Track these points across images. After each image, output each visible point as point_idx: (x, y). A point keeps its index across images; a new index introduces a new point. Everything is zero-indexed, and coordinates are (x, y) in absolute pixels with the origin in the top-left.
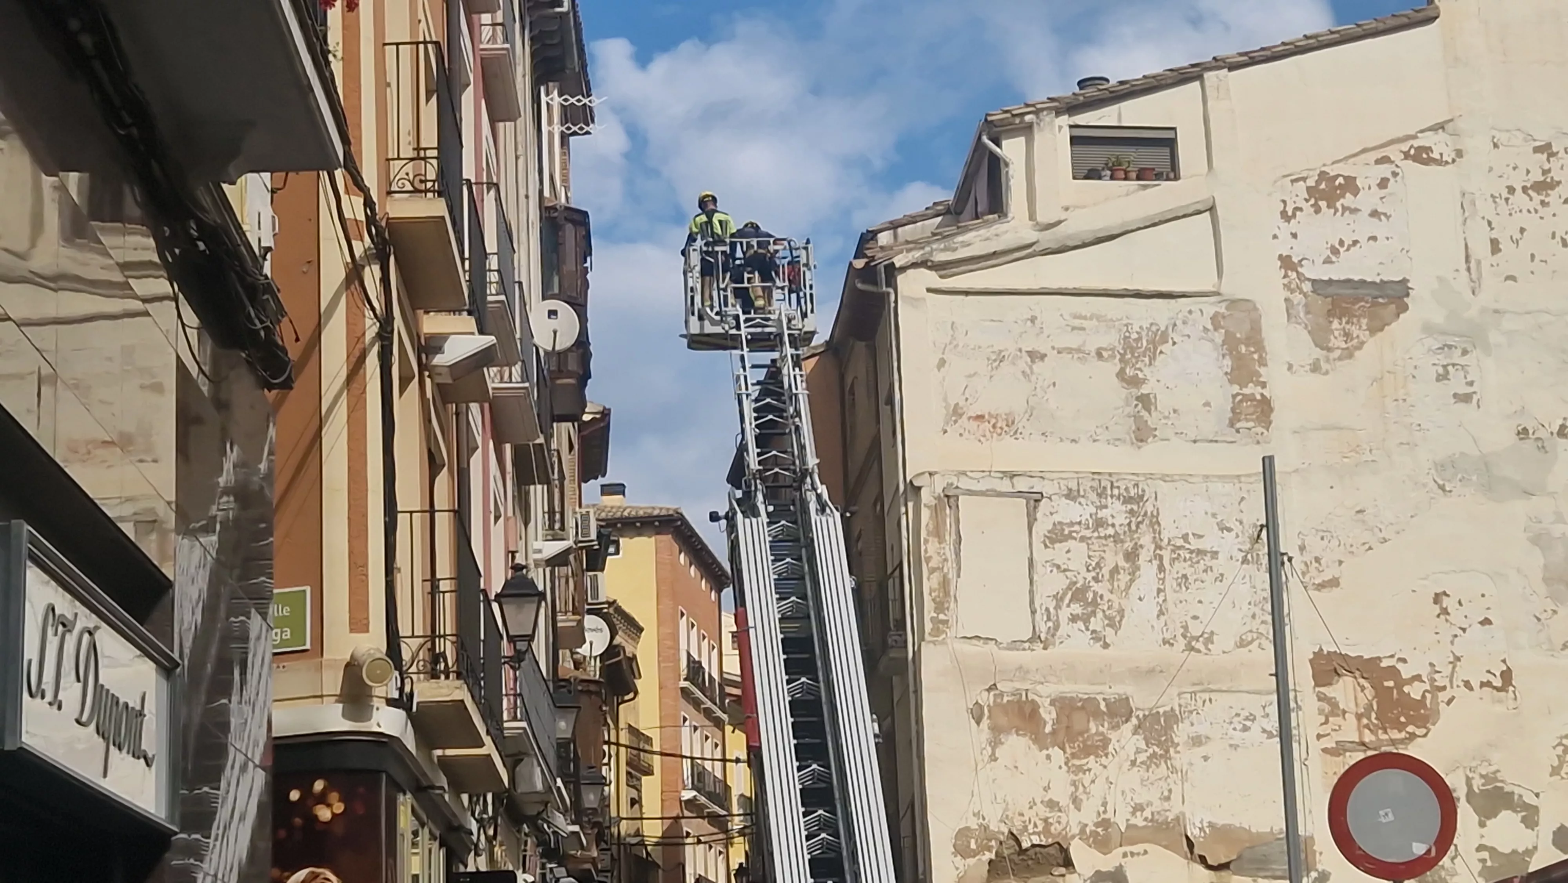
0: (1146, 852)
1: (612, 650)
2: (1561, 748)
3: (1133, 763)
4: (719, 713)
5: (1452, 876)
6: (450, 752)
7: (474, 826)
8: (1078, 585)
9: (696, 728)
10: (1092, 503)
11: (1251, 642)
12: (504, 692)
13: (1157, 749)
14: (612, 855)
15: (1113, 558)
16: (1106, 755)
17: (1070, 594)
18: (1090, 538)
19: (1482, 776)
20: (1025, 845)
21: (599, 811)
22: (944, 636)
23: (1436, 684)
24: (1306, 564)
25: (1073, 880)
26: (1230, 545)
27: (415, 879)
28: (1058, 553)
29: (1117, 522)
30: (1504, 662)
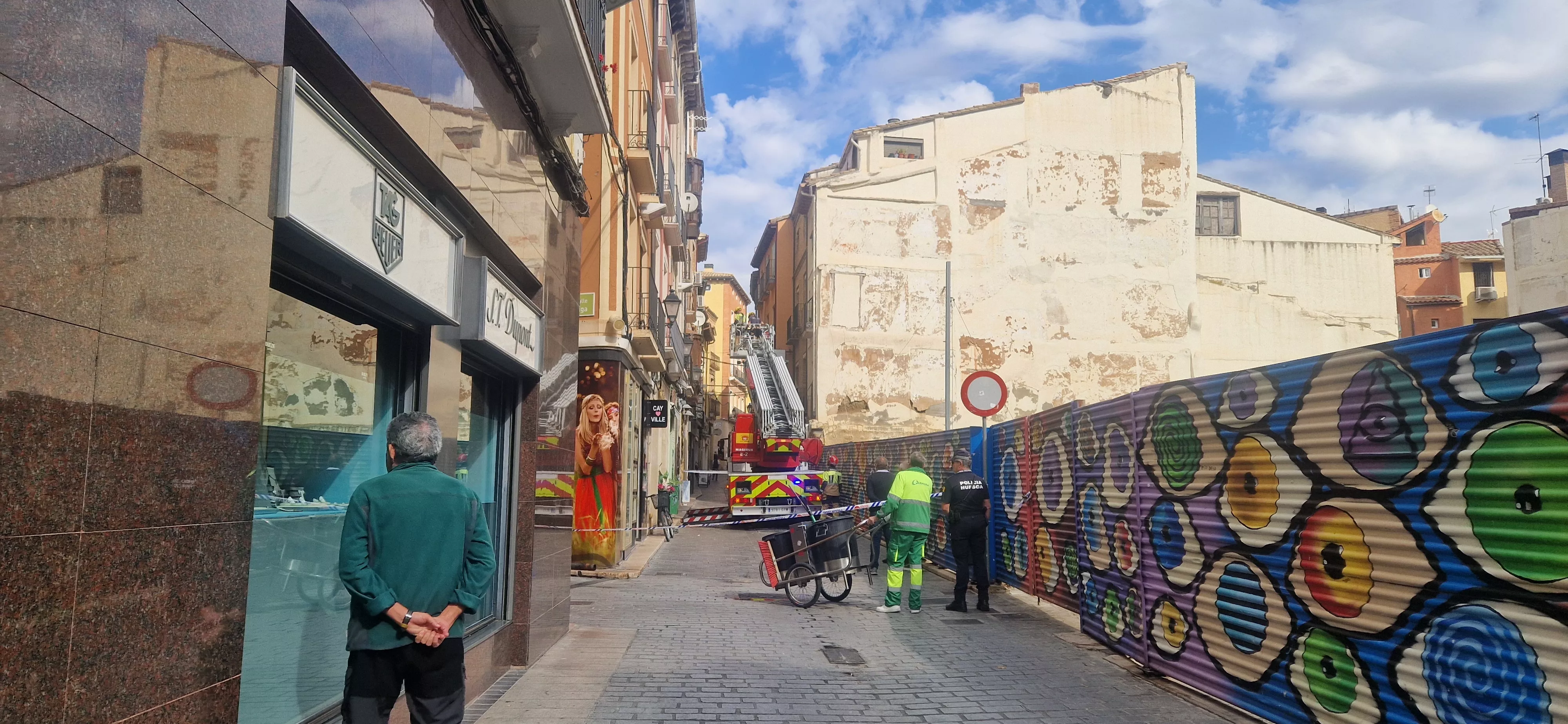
0: (895, 405)
1: (706, 325)
2: (1048, 374)
3: (893, 373)
5: (1006, 418)
6: (645, 356)
7: (653, 383)
8: (877, 308)
10: (884, 278)
11: (938, 332)
12: (665, 336)
13: (902, 369)
14: (703, 398)
15: (890, 299)
16: (883, 370)
17: (874, 311)
18: (882, 291)
19: (1019, 383)
20: (852, 400)
21: (699, 382)
22: (827, 324)
23: (1004, 350)
24: (961, 304)
25: (868, 414)
26: (933, 296)
27: (631, 401)
28: (870, 296)
29: (893, 285)
30: (1030, 342)
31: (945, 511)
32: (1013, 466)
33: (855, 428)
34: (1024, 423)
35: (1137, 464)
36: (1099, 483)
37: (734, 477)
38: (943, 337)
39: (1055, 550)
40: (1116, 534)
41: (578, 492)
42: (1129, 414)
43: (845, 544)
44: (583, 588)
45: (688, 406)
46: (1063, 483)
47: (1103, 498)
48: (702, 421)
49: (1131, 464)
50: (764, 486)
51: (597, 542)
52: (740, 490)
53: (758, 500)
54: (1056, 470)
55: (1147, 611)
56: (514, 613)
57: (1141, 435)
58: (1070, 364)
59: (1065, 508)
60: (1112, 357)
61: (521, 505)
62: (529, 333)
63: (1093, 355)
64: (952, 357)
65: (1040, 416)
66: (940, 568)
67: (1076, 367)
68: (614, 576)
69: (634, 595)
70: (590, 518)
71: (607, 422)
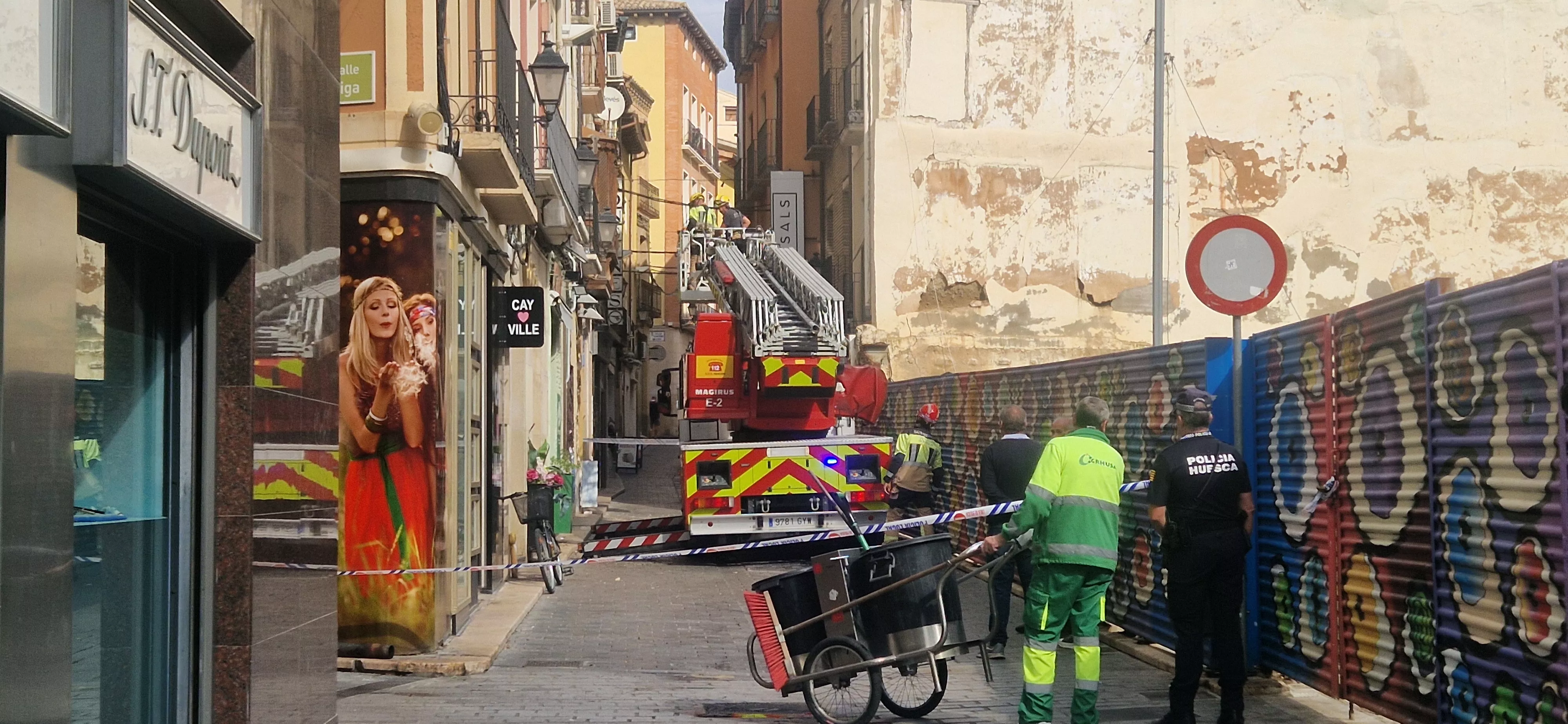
0: (1045, 291)
1: (626, 118)
2: (1381, 218)
3: (1040, 221)
4: (713, 171)
5: (1286, 316)
6: (490, 191)
7: (510, 251)
8: (1005, 77)
9: (694, 183)
10: (1020, 10)
11: (1140, 128)
12: (535, 145)
13: (1059, 211)
14: (624, 280)
15: (1034, 55)
16: (1019, 214)
17: (998, 83)
18: (1016, 39)
19: (1316, 239)
20: (951, 282)
21: (613, 244)
22: (894, 114)
23: (1285, 165)
24: (1189, 66)
25: (986, 311)
26: (1127, 49)
27: (461, 290)
28: (990, 50)
29: (1039, 26)
30: (1341, 148)
31: (1157, 522)
32: (1298, 424)
33: (958, 341)
34: (1321, 330)
35: (1563, 417)
36: (1481, 459)
37: (692, 452)
38: (1149, 140)
39: (1387, 602)
40: (1517, 568)
41: (348, 487)
42: (1546, 310)
43: (934, 595)
44: (365, 695)
45: (591, 299)
46: (1405, 458)
47: (1491, 491)
48: (621, 330)
49: (1550, 417)
50: (758, 472)
51: (395, 597)
52: (707, 481)
53: (746, 502)
54: (1390, 430)
58: (1429, 196)
59: (1410, 513)
60: (1522, 177)
61: (221, 523)
62: (227, 148)
63: (1479, 174)
64: (1169, 183)
65: (1358, 314)
66: (1139, 643)
67: (1442, 201)
68: (432, 671)
69: (477, 710)
70: (377, 546)
71: (409, 338)
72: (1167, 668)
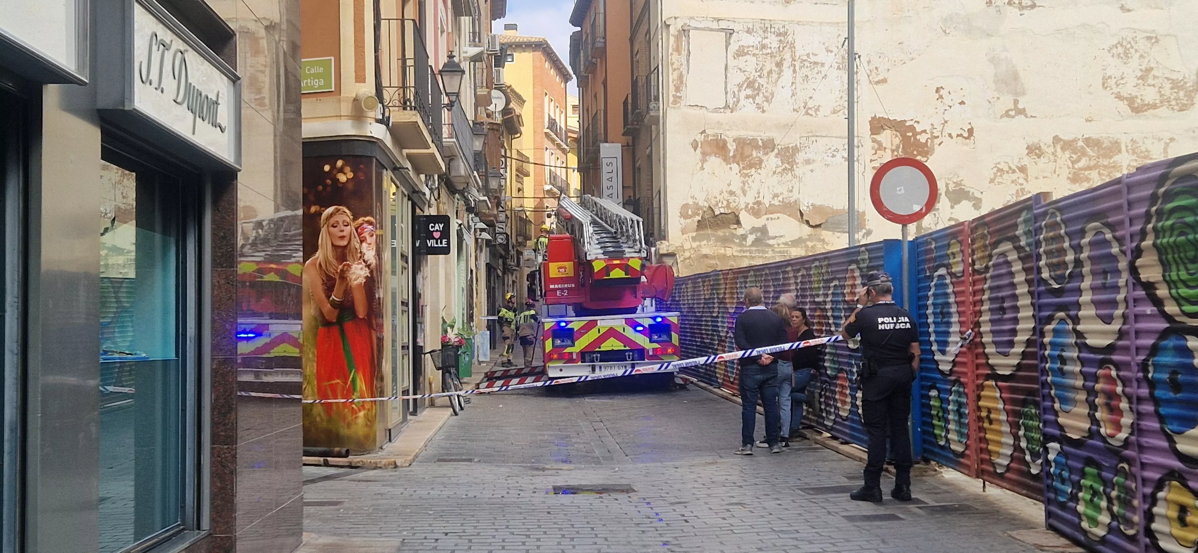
0: (778, 218)
1: (506, 111)
2: (996, 169)
3: (774, 173)
4: (565, 146)
6: (412, 151)
7: (427, 191)
8: (751, 79)
9: (552, 152)
10: (760, 35)
11: (839, 111)
12: (443, 122)
13: (787, 166)
15: (770, 65)
16: (761, 168)
17: (746, 83)
18: (758, 54)
19: (955, 183)
20: (717, 213)
21: (499, 191)
22: (679, 104)
23: (934, 135)
24: (870, 69)
25: (740, 231)
26: (830, 59)
27: (394, 216)
28: (741, 62)
29: (773, 46)
30: (970, 123)
32: (946, 295)
33: (722, 251)
34: (961, 231)
35: (1132, 280)
36: (1072, 313)
37: (549, 323)
38: (845, 119)
39: (1008, 412)
40: (1098, 386)
41: (318, 345)
42: (1118, 208)
44: (331, 482)
45: (483, 226)
46: (1020, 315)
47: (1079, 335)
48: (506, 247)
49: (1121, 282)
50: (592, 335)
51: (350, 418)
52: (558, 342)
53: (584, 356)
54: (1009, 296)
55: (1144, 496)
56: (213, 520)
57: (1137, 238)
58: (1028, 154)
59: (1023, 352)
60: (1088, 141)
61: (216, 362)
62: (215, 105)
63: (1060, 139)
64: (858, 147)
65: (986, 220)
66: (842, 443)
67: (1036, 157)
68: (374, 465)
69: (402, 490)
70: (338, 383)
71: (358, 246)
72: (861, 460)
